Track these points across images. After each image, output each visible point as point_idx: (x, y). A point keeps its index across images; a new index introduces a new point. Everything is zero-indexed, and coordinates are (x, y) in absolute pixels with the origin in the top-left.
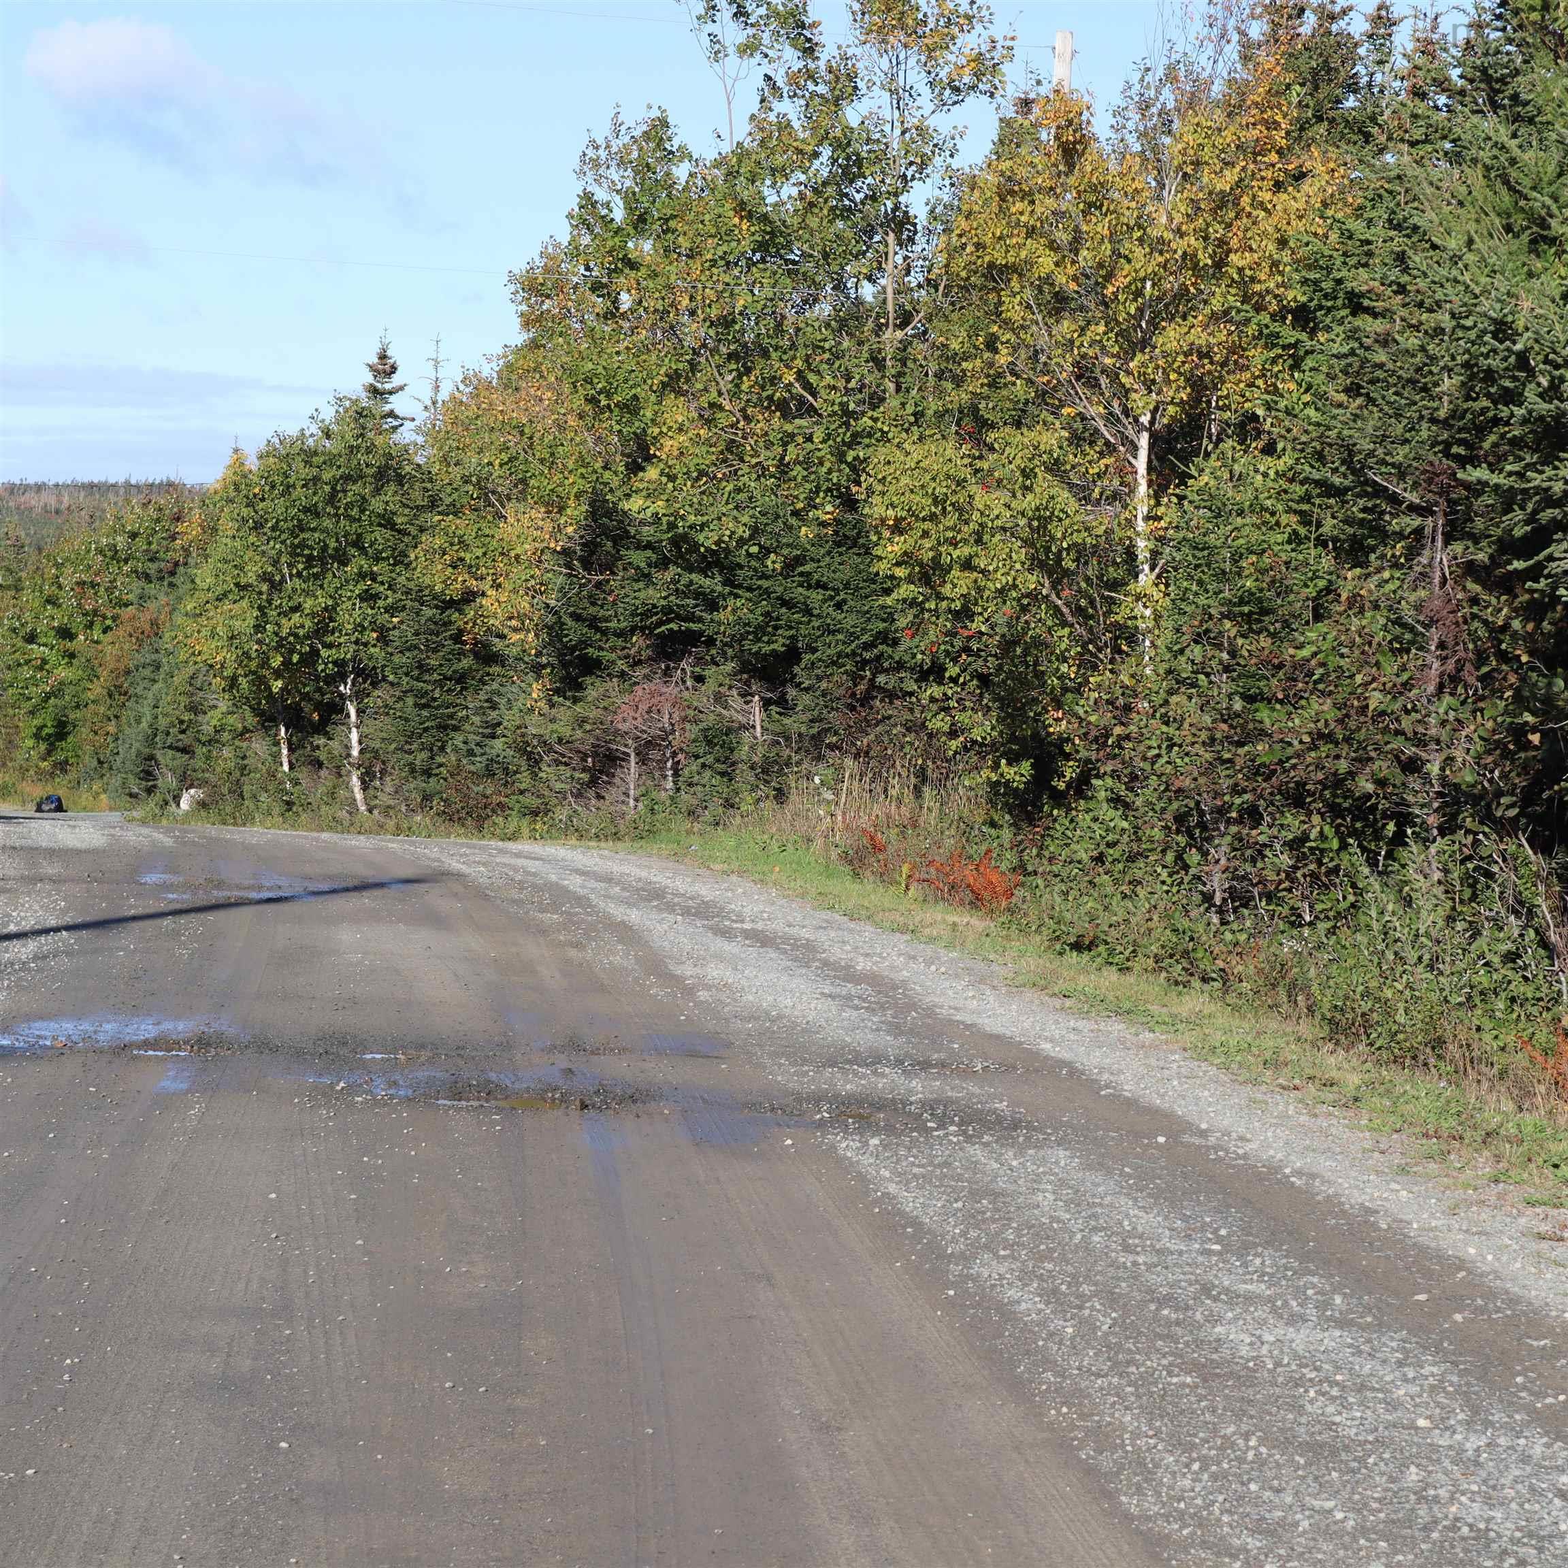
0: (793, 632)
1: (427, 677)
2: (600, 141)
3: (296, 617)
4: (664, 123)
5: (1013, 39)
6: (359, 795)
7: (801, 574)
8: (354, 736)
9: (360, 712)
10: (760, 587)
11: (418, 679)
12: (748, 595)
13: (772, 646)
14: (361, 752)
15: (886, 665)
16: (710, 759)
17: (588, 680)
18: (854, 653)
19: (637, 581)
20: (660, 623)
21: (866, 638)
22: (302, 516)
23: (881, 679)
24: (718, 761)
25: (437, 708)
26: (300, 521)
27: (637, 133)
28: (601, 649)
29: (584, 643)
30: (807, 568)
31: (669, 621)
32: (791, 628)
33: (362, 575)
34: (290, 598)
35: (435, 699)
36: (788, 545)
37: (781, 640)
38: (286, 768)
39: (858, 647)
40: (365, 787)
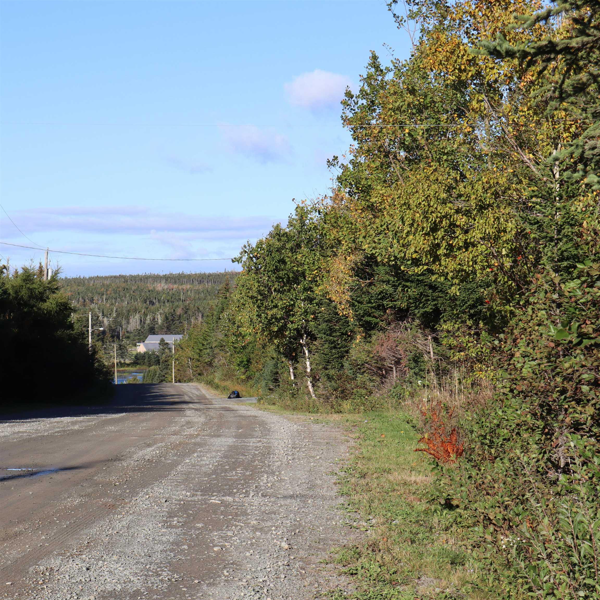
1: (334, 334)
3: (275, 310)
6: (311, 389)
8: (308, 363)
9: (310, 352)
11: (331, 335)
14: (311, 370)
22: (277, 264)
25: (340, 348)
26: (276, 267)
33: (305, 290)
34: (272, 302)
35: (338, 344)
37: (430, 307)
38: (292, 378)
40: (313, 386)
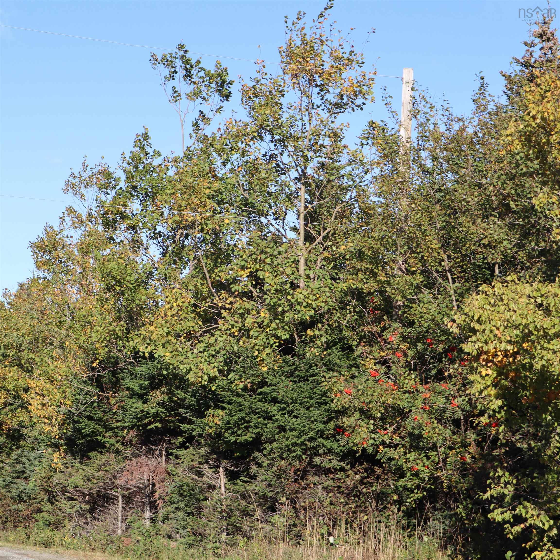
0: (258, 430)
2: (77, 174)
4: (146, 137)
5: (375, 73)
7: (261, 394)
10: (235, 401)
12: (230, 407)
13: (244, 438)
15: (321, 451)
16: (182, 505)
17: (92, 454)
18: (302, 444)
19: (131, 398)
20: (150, 423)
21: (311, 434)
23: (317, 460)
24: (186, 506)
27: (96, 170)
28: (104, 436)
29: (94, 433)
30: (265, 389)
31: (156, 421)
32: (257, 428)
36: (253, 375)
39: (305, 440)
